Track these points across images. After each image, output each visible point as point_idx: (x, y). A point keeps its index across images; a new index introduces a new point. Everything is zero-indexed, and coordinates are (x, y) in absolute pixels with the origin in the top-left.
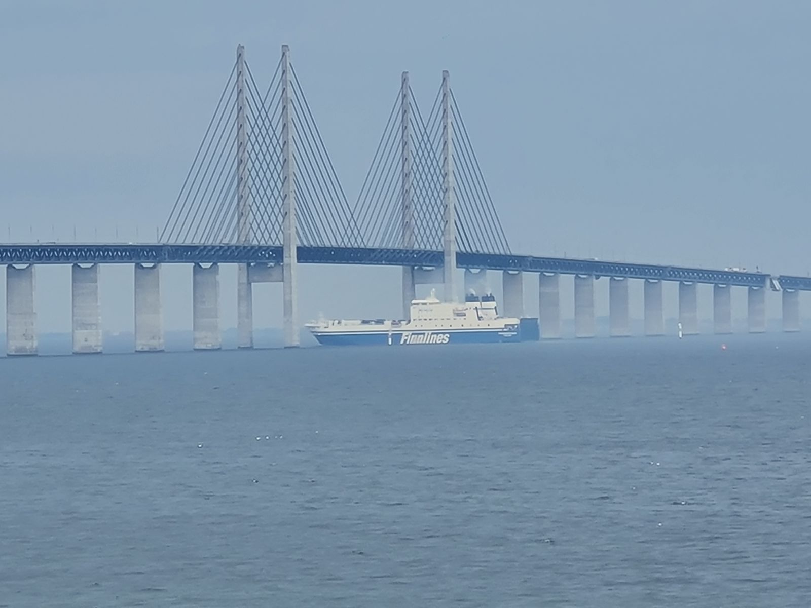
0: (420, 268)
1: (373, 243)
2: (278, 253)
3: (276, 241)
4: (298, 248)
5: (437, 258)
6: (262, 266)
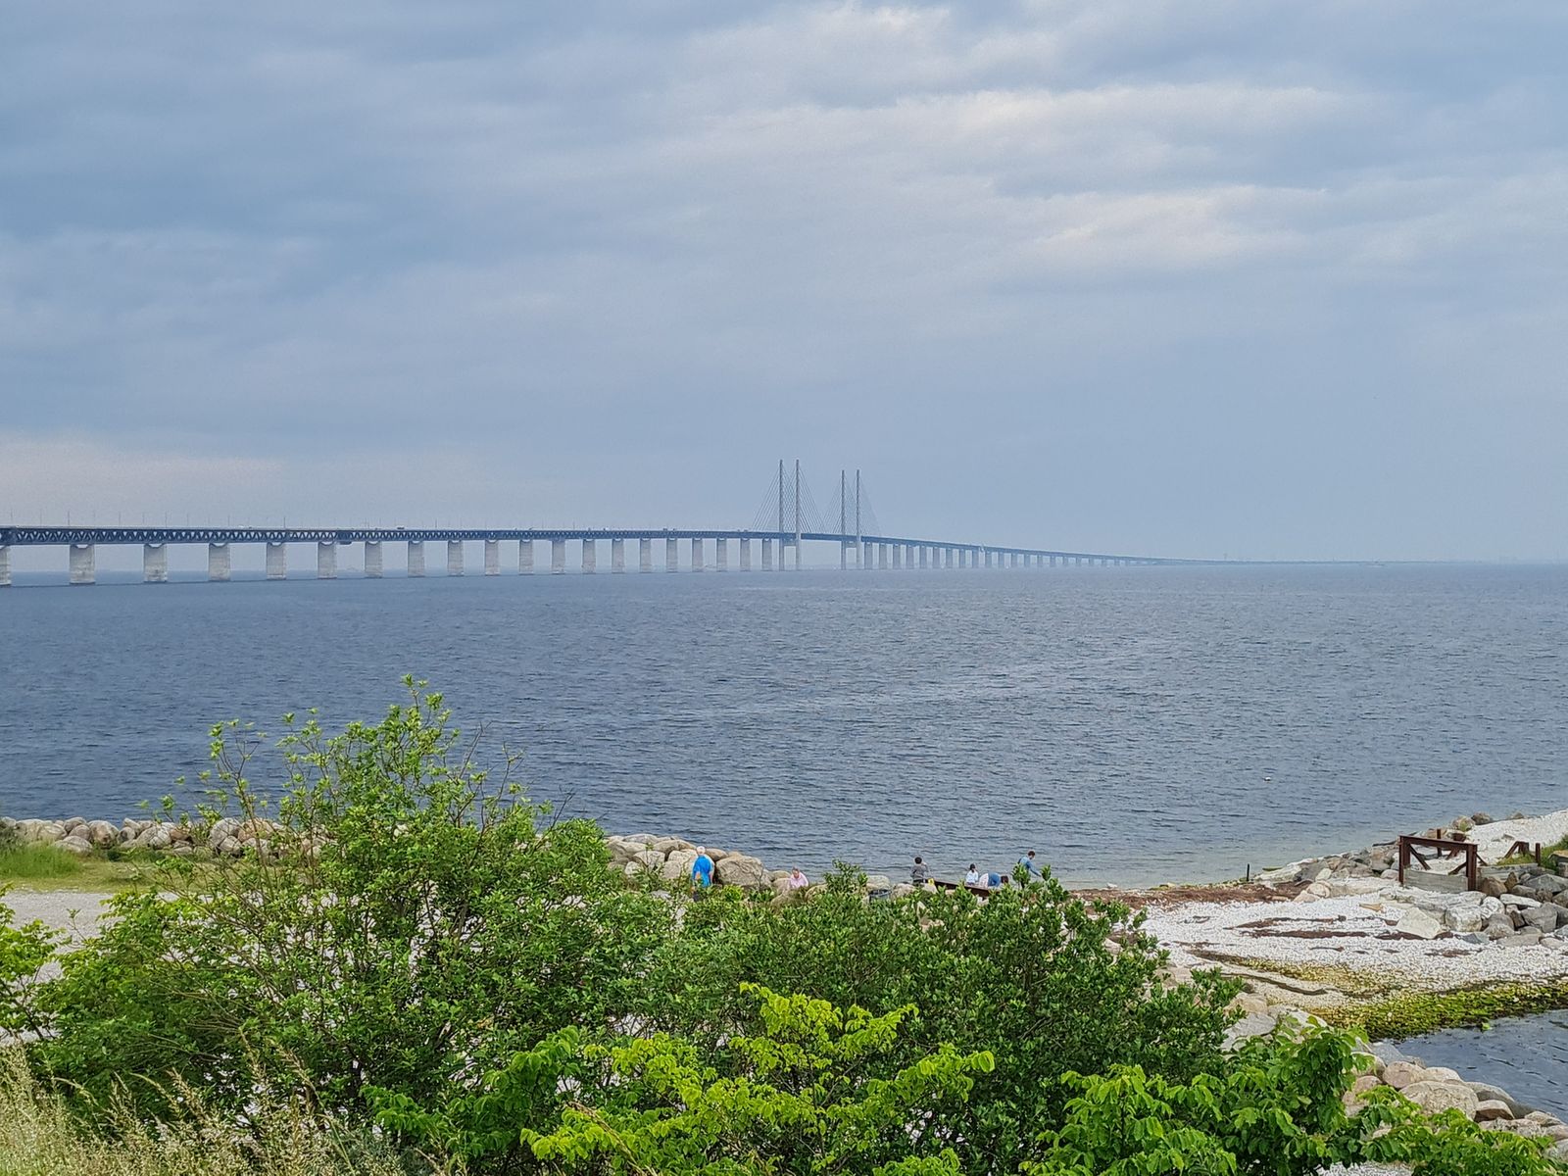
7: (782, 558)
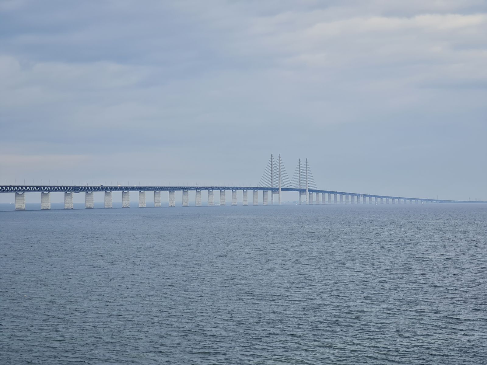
0: (302, 192)
1: (294, 188)
2: (278, 189)
3: (278, 187)
4: (281, 188)
5: (305, 190)
6: (275, 191)
7: (272, 199)
